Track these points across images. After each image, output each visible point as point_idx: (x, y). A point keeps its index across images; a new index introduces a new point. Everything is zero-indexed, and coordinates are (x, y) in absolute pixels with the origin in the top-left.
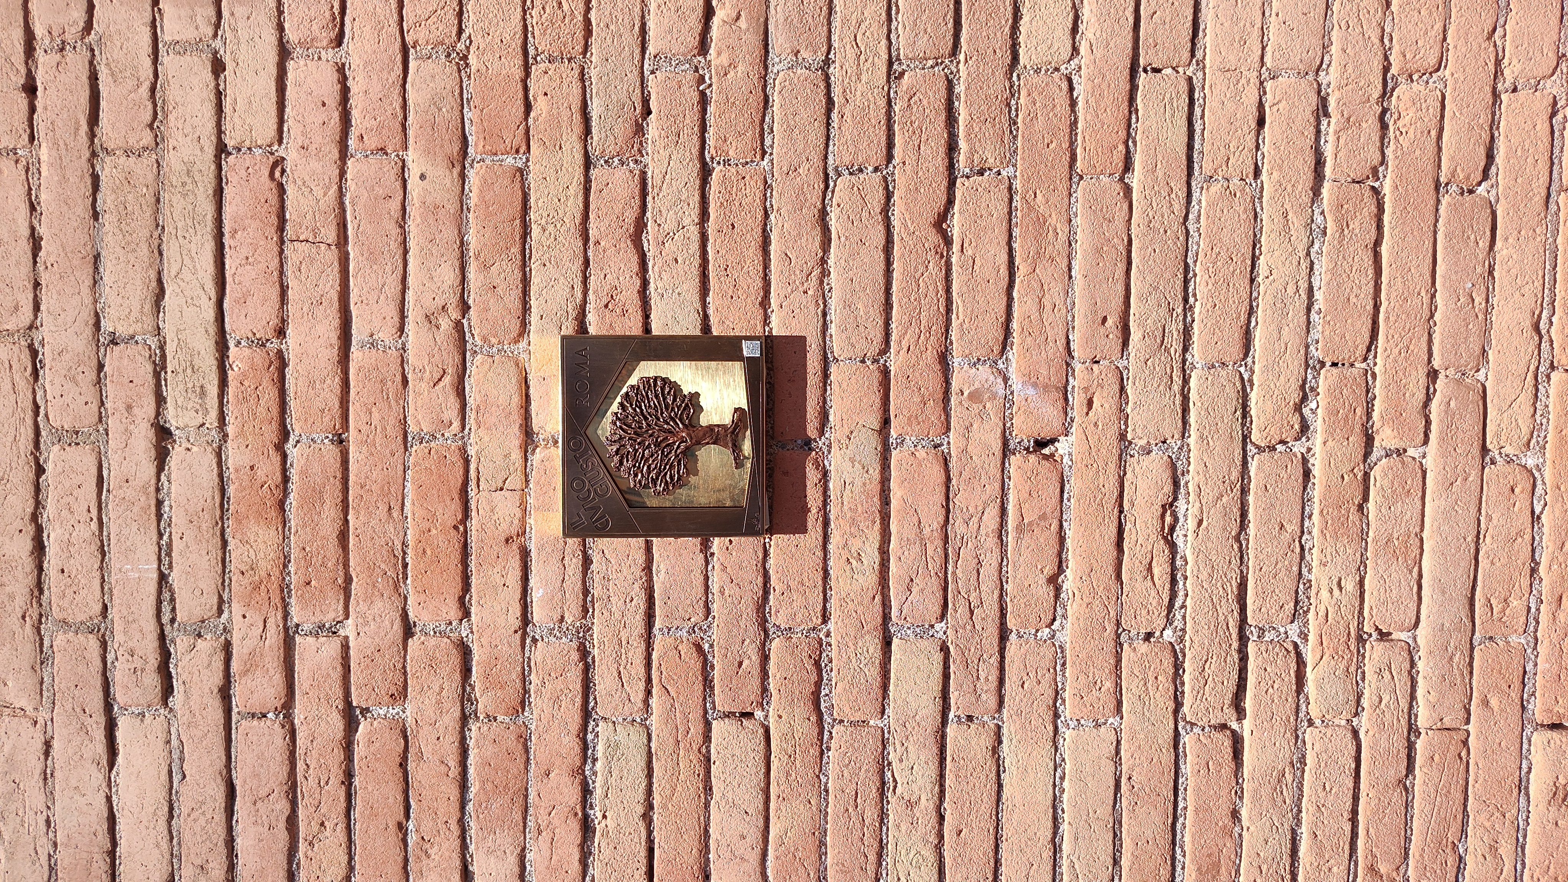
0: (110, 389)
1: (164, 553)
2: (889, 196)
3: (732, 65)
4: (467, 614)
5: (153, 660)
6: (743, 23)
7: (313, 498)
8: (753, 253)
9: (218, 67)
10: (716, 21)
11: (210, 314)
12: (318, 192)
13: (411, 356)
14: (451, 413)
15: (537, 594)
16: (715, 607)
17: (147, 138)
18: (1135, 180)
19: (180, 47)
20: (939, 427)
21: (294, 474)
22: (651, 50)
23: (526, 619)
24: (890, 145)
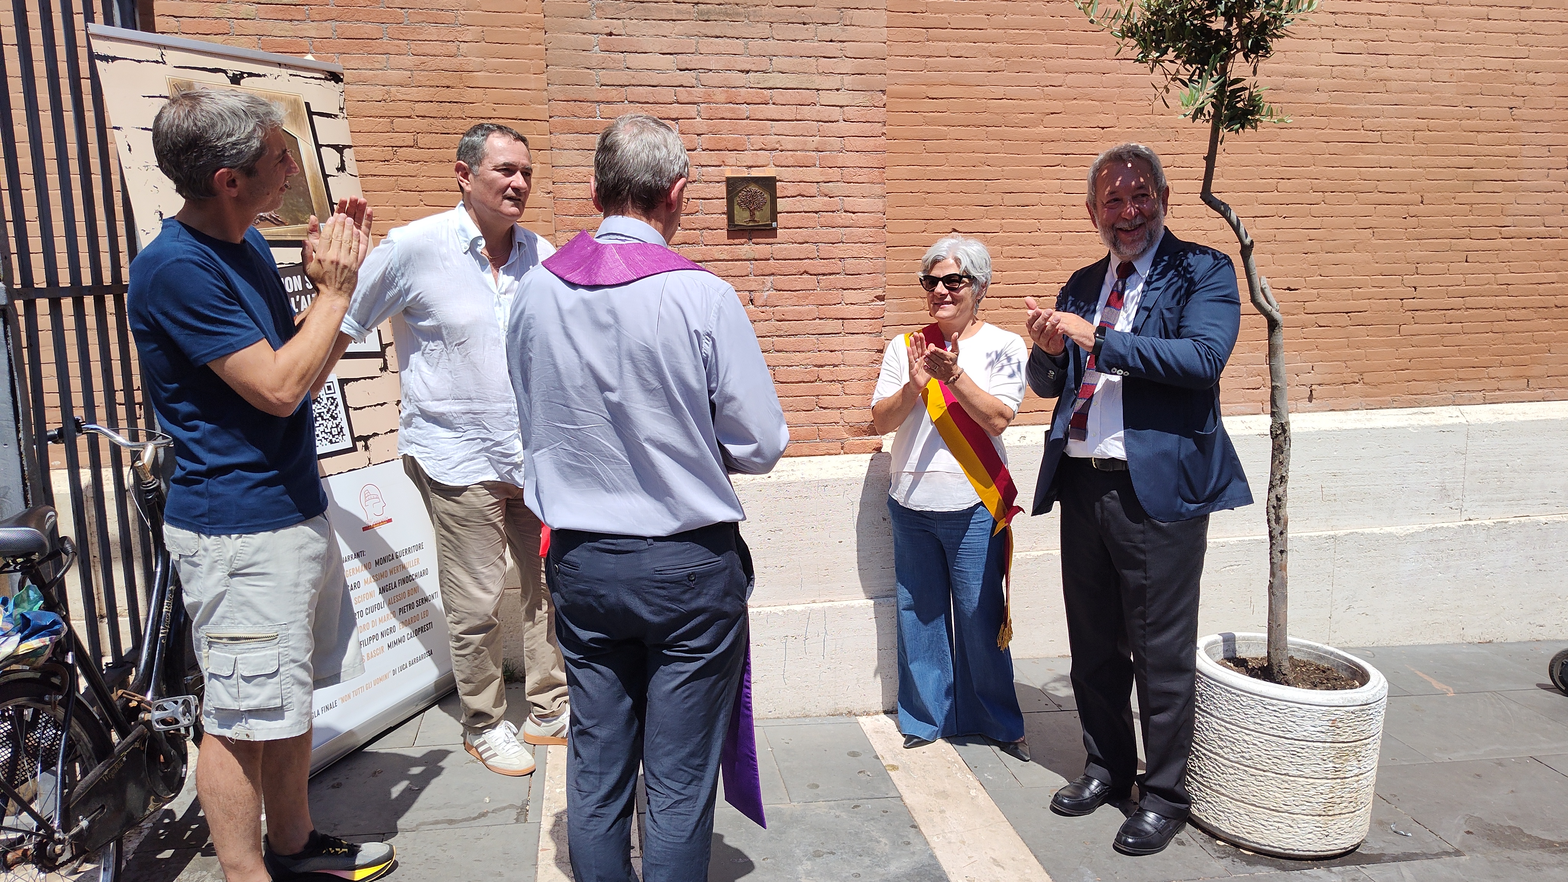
0: (758, 58)
1: (717, 71)
2: (812, 259)
3: (842, 219)
4: (703, 150)
5: (689, 67)
6: (851, 221)
7: (733, 111)
8: (797, 225)
9: (838, 90)
10: (852, 214)
11: (778, 86)
12: (809, 115)
13: (769, 137)
14: (756, 147)
15: (710, 169)
16: (707, 216)
17: (820, 71)
18: (817, 321)
19: (842, 80)
20: (755, 274)
21: (738, 106)
22: (845, 198)
23: (702, 166)
24: (824, 259)
